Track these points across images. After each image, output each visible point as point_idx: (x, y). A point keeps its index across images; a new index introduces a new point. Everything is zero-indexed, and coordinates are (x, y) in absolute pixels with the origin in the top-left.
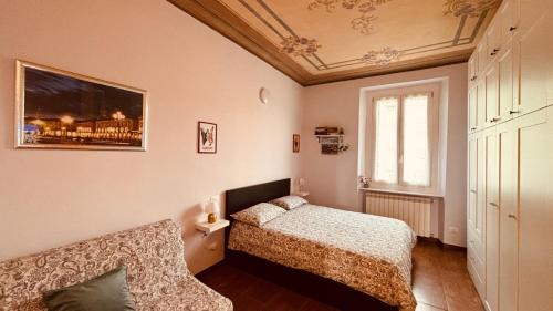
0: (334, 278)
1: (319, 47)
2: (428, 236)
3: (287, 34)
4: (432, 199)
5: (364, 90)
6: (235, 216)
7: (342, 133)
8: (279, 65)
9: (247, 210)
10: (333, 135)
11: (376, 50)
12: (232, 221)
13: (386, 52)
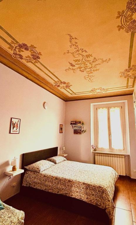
0: (77, 197)
1: (72, 85)
2: (124, 175)
3: (56, 80)
4: (125, 156)
5: (92, 105)
6: (27, 167)
7: (83, 124)
8: (53, 92)
9: (34, 164)
10: (79, 125)
11: (96, 88)
12: (26, 170)
13: (101, 89)
